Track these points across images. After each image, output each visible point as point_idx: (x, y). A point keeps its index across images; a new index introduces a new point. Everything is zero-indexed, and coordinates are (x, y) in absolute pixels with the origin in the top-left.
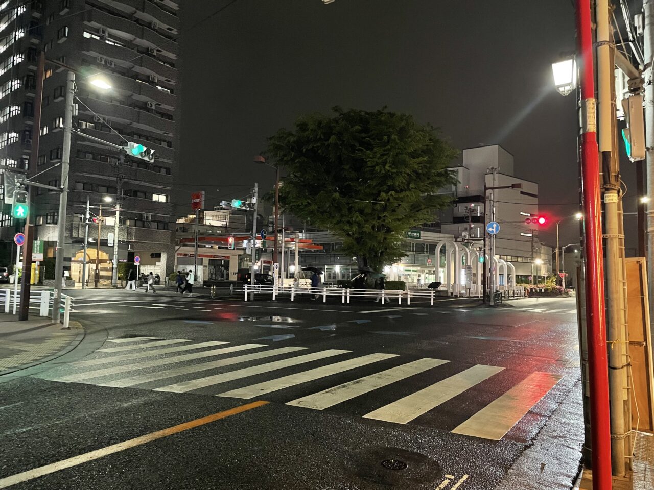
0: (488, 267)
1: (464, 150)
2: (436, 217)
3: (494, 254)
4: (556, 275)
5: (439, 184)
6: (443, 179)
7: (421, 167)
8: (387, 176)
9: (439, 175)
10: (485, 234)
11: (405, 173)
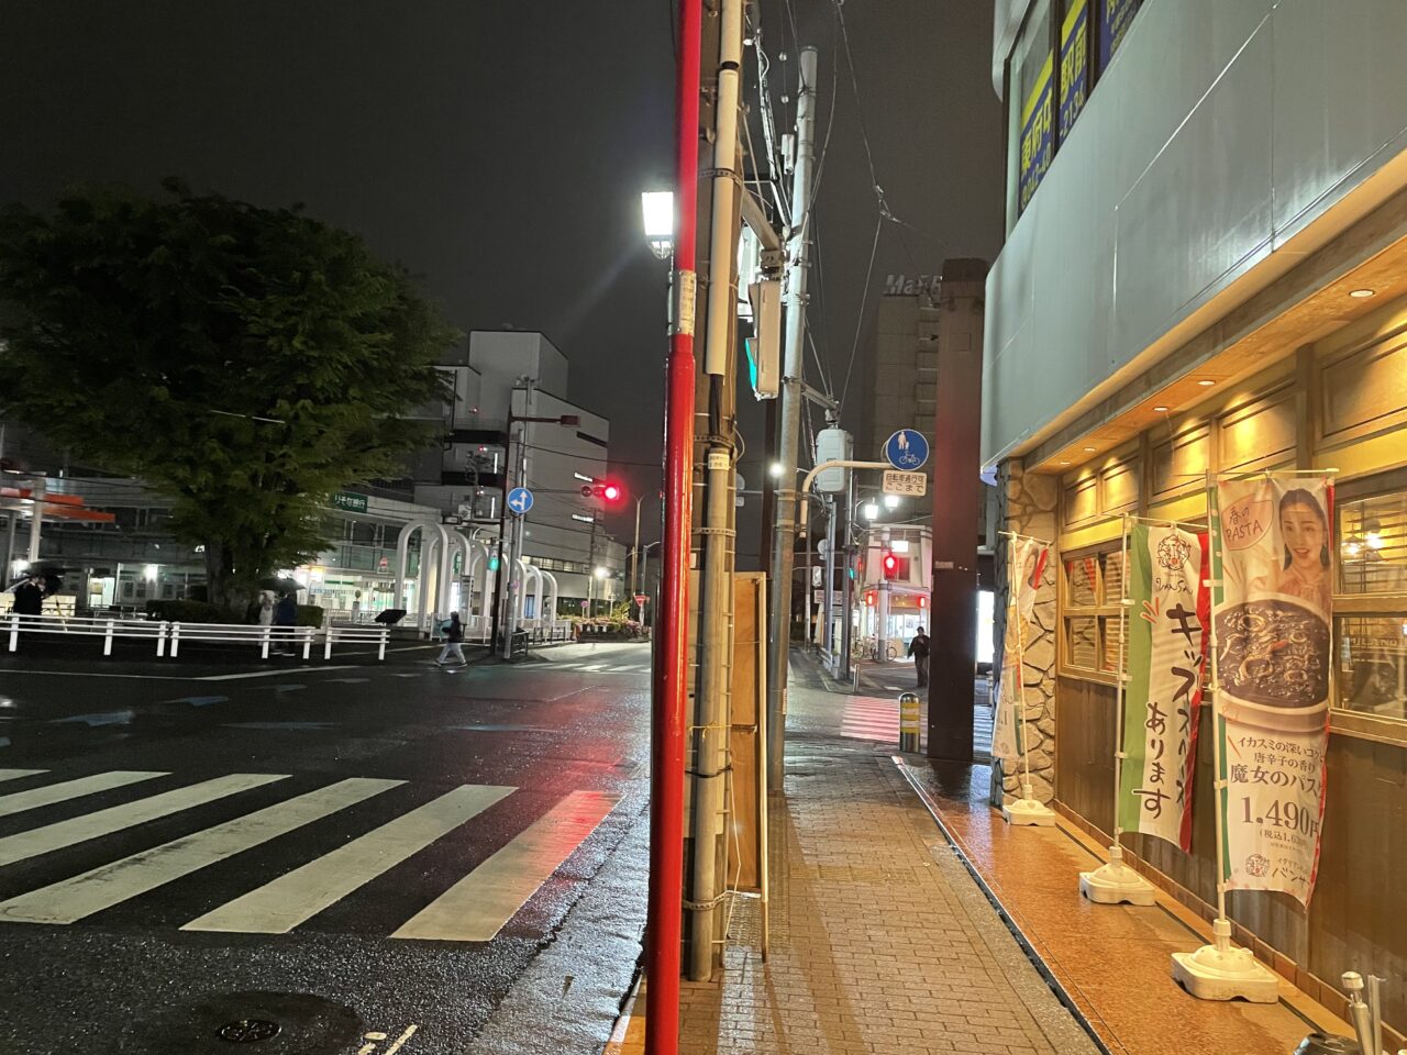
0: (506, 579)
1: (473, 333)
2: (403, 467)
3: (520, 553)
4: (629, 599)
5: (416, 397)
6: (424, 387)
7: (378, 354)
8: (297, 364)
9: (417, 376)
10: (504, 512)
11: (339, 362)
